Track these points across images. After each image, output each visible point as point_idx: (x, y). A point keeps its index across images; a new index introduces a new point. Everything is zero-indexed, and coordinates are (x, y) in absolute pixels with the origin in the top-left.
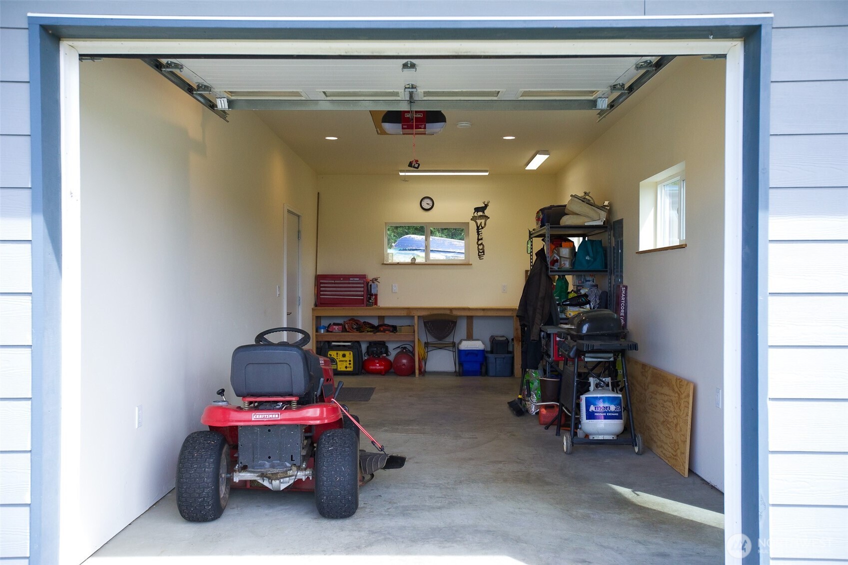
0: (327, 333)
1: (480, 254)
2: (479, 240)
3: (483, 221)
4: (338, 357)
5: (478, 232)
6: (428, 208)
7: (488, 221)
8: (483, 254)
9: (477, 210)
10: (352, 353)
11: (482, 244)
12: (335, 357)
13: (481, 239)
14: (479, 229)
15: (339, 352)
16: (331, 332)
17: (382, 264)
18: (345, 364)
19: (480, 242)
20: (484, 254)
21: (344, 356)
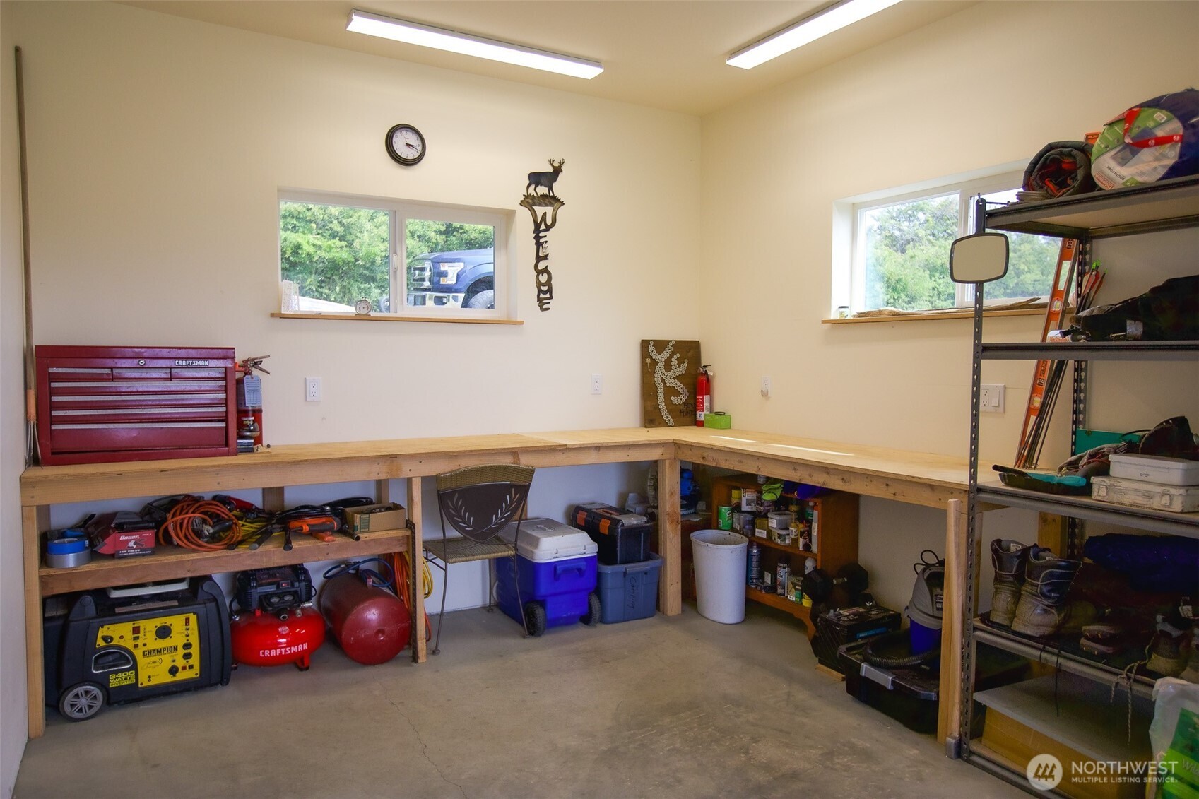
0: (93, 566)
1: (542, 296)
2: (539, 258)
3: (549, 210)
4: (140, 642)
5: (537, 238)
6: (411, 157)
7: (561, 212)
8: (548, 295)
9: (536, 178)
10: (193, 618)
11: (546, 270)
12: (128, 644)
13: (546, 257)
14: (540, 229)
15: (142, 624)
16: (112, 556)
17: (273, 315)
18: (167, 661)
19: (542, 265)
20: (551, 297)
21: (164, 632)
